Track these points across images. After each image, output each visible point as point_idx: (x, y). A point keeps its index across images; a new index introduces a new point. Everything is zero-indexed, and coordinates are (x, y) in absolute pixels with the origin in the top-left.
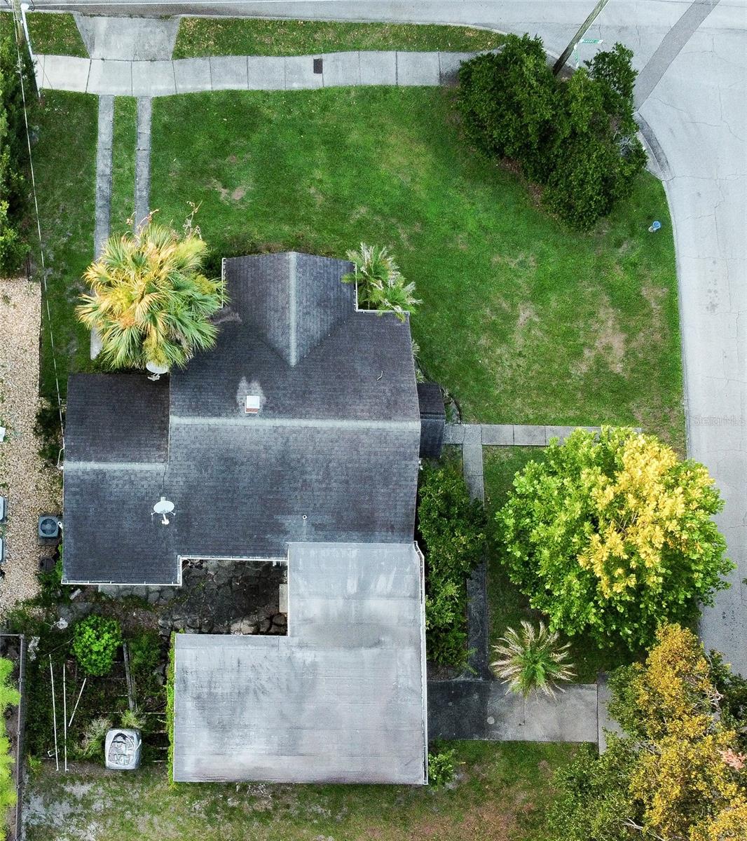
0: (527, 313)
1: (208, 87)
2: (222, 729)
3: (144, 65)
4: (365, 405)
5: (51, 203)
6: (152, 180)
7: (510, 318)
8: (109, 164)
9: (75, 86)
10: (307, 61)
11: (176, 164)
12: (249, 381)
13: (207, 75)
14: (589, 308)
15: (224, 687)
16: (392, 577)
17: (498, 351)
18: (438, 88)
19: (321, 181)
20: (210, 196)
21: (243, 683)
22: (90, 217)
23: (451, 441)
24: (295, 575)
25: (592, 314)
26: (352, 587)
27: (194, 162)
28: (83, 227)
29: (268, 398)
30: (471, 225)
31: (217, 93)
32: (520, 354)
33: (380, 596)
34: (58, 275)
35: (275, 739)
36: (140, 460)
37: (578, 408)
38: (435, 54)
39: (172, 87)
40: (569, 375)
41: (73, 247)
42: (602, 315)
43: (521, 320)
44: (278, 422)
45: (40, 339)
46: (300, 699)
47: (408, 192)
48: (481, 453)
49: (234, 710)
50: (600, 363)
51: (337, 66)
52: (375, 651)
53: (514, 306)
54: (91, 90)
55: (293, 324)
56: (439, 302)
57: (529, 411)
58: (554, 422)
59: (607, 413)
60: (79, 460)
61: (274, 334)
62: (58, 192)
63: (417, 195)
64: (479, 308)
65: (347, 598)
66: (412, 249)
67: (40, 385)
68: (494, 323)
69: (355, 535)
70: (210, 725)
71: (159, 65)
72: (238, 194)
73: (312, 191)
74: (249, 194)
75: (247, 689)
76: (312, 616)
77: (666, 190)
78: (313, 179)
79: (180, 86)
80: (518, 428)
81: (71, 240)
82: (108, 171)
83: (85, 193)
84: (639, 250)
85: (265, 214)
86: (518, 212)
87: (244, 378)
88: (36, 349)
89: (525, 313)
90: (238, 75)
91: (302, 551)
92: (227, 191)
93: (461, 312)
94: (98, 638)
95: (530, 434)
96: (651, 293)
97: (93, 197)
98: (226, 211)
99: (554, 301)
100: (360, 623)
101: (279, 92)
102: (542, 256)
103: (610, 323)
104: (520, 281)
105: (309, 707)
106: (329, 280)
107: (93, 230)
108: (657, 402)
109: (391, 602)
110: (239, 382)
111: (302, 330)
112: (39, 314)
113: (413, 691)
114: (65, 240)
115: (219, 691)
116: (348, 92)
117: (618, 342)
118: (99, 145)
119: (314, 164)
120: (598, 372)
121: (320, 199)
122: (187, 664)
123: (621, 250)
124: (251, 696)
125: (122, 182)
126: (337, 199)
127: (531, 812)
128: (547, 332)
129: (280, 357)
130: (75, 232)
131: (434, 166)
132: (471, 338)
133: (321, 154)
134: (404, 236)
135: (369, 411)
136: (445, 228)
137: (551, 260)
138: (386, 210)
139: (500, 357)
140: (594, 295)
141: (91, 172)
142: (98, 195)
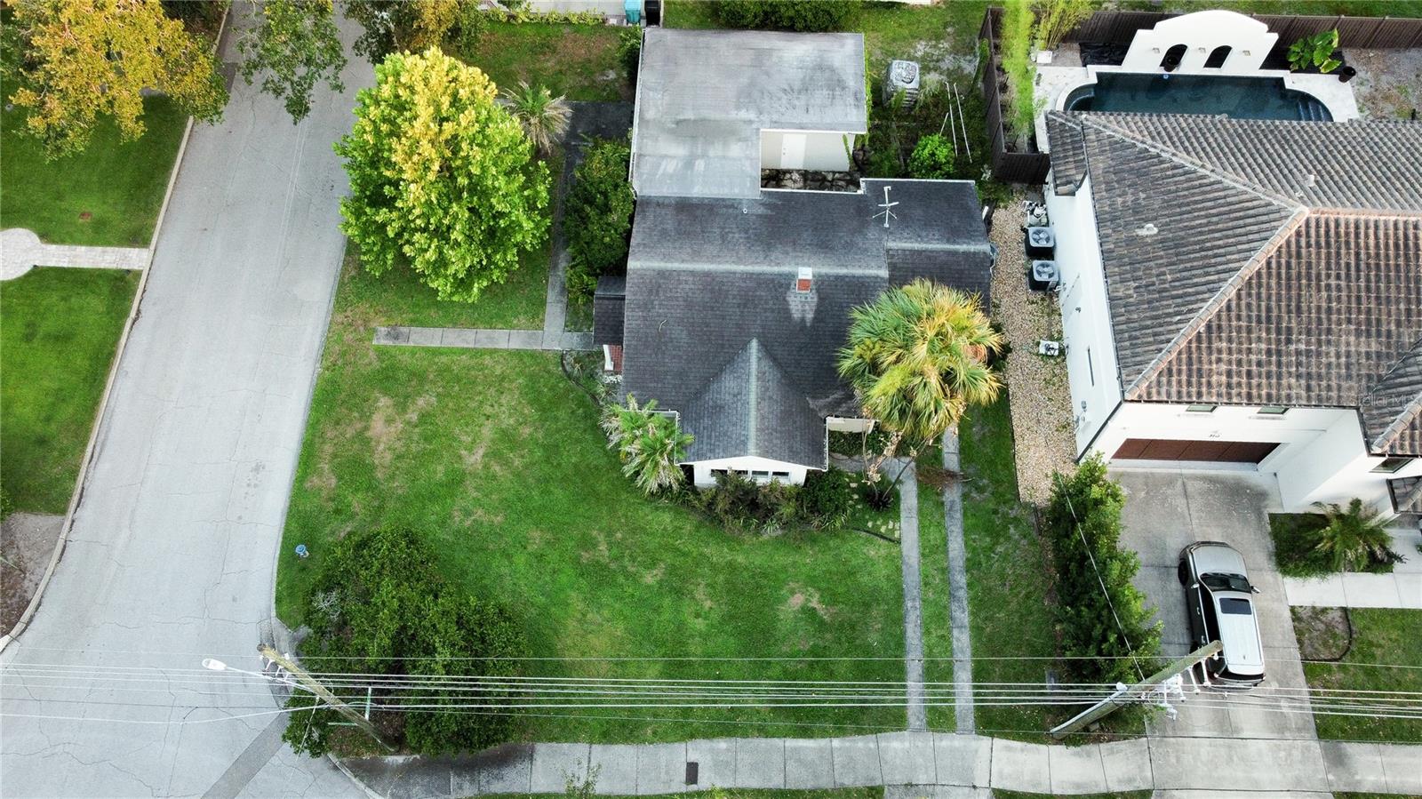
0: (472, 460)
1: (836, 742)
2: (821, 67)
3: (922, 779)
4: (683, 289)
5: (1020, 592)
6: (900, 621)
7: (494, 454)
8: (955, 642)
9: (1009, 749)
10: (704, 782)
11: (873, 639)
12: (803, 320)
13: (837, 760)
14: (403, 465)
15: (820, 96)
16: (661, 172)
17: (512, 421)
18: (539, 740)
19: (698, 616)
20: (831, 598)
21: (803, 97)
22: (972, 574)
23: (575, 334)
24: (754, 174)
25: (399, 457)
26: (700, 165)
27: (851, 641)
28: (980, 564)
29: (784, 299)
30: (520, 560)
31: (824, 734)
32: (488, 417)
33: (673, 157)
34: (1003, 509)
35: (775, 59)
36: (913, 252)
37: (436, 364)
38: (535, 790)
39: (883, 744)
40: (438, 395)
41: (988, 539)
42: (389, 456)
43: (481, 452)
44: (776, 269)
45: (1014, 441)
46: (752, 84)
47: (592, 600)
48: (546, 323)
49: (811, 79)
50: (402, 407)
51: (667, 773)
52: (681, 117)
53: (486, 467)
54: (985, 742)
55: (753, 380)
56: (570, 472)
57: (487, 360)
58: (464, 351)
59: (406, 359)
60: (974, 253)
61: (773, 375)
62: (1013, 605)
63: (581, 597)
64: (526, 467)
65: (704, 156)
66: (595, 533)
67: (1008, 395)
68: (511, 450)
69: (695, 201)
70: (832, 70)
71: (899, 778)
72: (797, 601)
73: (708, 604)
74: (782, 601)
75: (799, 92)
76: (740, 144)
77: (274, 606)
78: (705, 619)
79: (872, 745)
80: (503, 345)
81: (992, 549)
82: (956, 633)
83: (982, 604)
84: (328, 530)
85: (765, 575)
86: (464, 573)
87: (808, 324)
88: (1017, 431)
89: (474, 459)
90: (799, 761)
91: (746, 192)
92: (810, 605)
93: (547, 460)
94: (933, 155)
95: (491, 339)
96: (326, 480)
97: (971, 600)
98: (812, 581)
99: (440, 472)
100: (693, 137)
101: (745, 736)
102: (442, 524)
103: (382, 447)
104: (475, 494)
105: (744, 80)
106: (709, 437)
107: (968, 560)
108: (349, 369)
109: (664, 153)
110: (815, 318)
111: (744, 376)
112: (1018, 467)
113: (649, 90)
114: (999, 549)
115: (825, 92)
116: (655, 733)
117: (378, 426)
118: (969, 666)
119: (705, 637)
120: (407, 397)
121: (700, 593)
122: (855, 111)
123: (349, 529)
124: (796, 88)
125: (938, 619)
126: (679, 593)
127: (545, 54)
128: (454, 439)
129: (767, 350)
130: (989, 558)
131: (556, 632)
132: (540, 435)
133: (695, 649)
134: (603, 547)
135: (679, 281)
136: (553, 556)
137: (433, 518)
138: (621, 579)
139: (510, 416)
140: (393, 477)
141: (977, 630)
142: (965, 602)
